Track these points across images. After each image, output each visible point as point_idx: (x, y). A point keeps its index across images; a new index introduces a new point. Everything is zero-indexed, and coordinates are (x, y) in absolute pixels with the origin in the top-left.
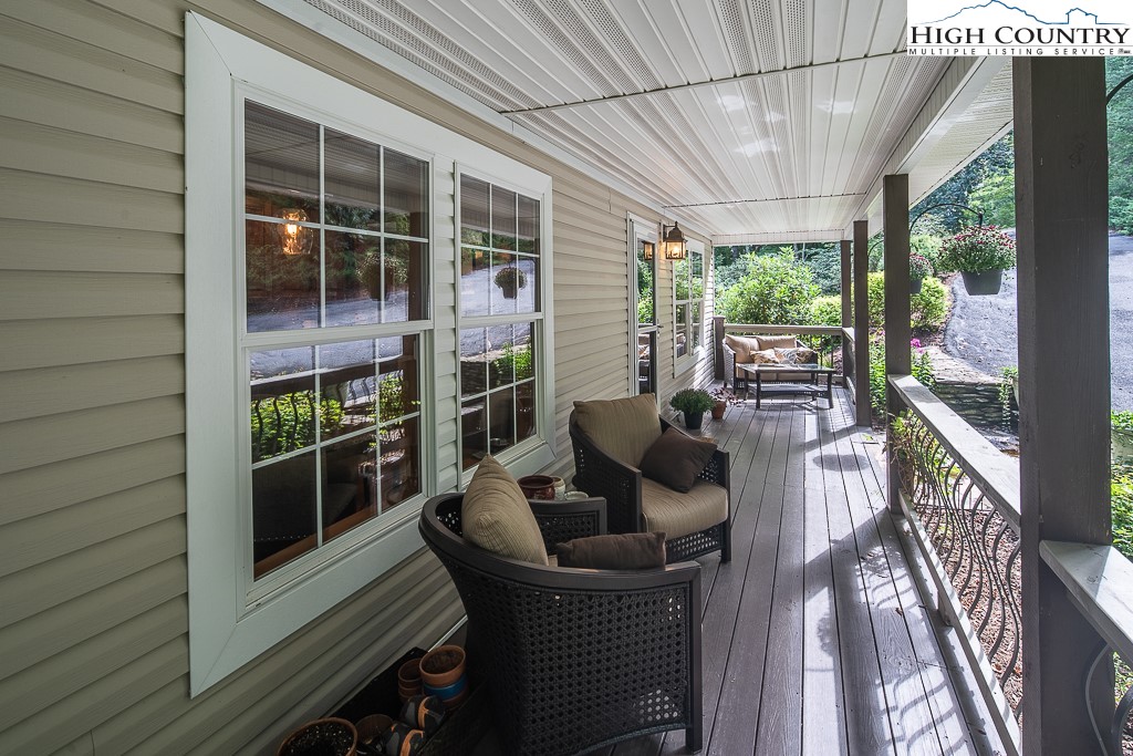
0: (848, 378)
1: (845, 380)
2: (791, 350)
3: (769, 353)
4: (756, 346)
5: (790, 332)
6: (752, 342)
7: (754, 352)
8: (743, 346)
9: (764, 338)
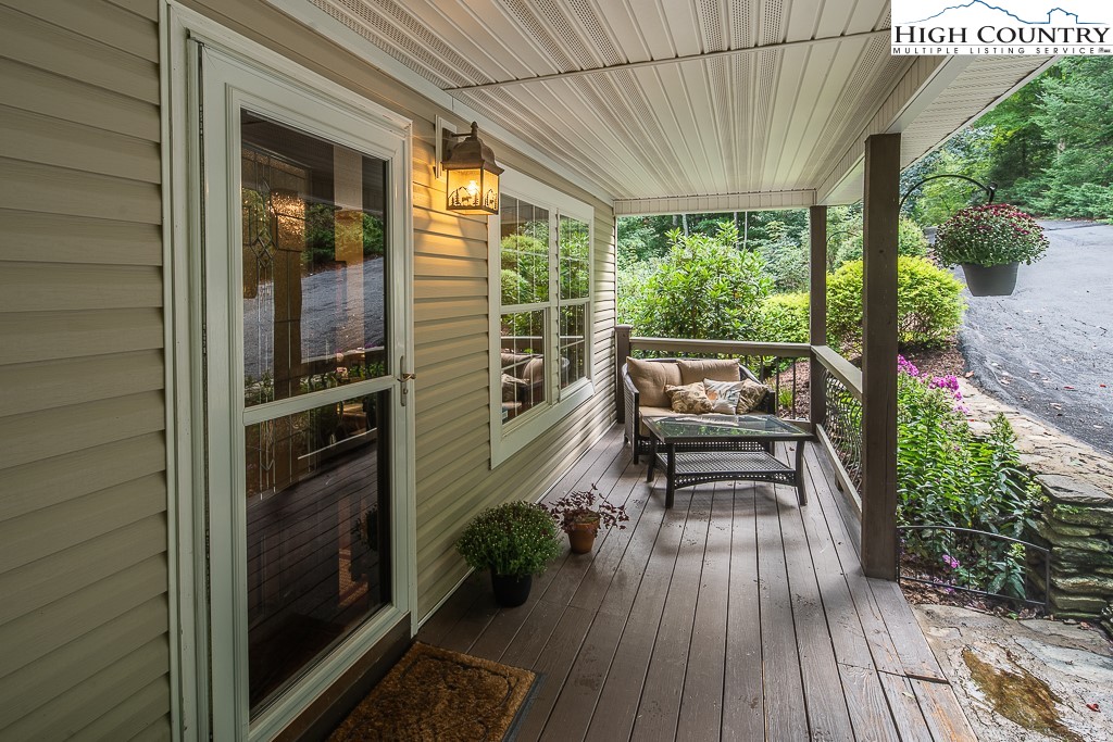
0: (819, 427)
1: (814, 430)
2: (732, 384)
3: (695, 390)
4: (677, 377)
5: (730, 351)
6: (672, 369)
7: (672, 388)
8: (655, 377)
9: (689, 363)
